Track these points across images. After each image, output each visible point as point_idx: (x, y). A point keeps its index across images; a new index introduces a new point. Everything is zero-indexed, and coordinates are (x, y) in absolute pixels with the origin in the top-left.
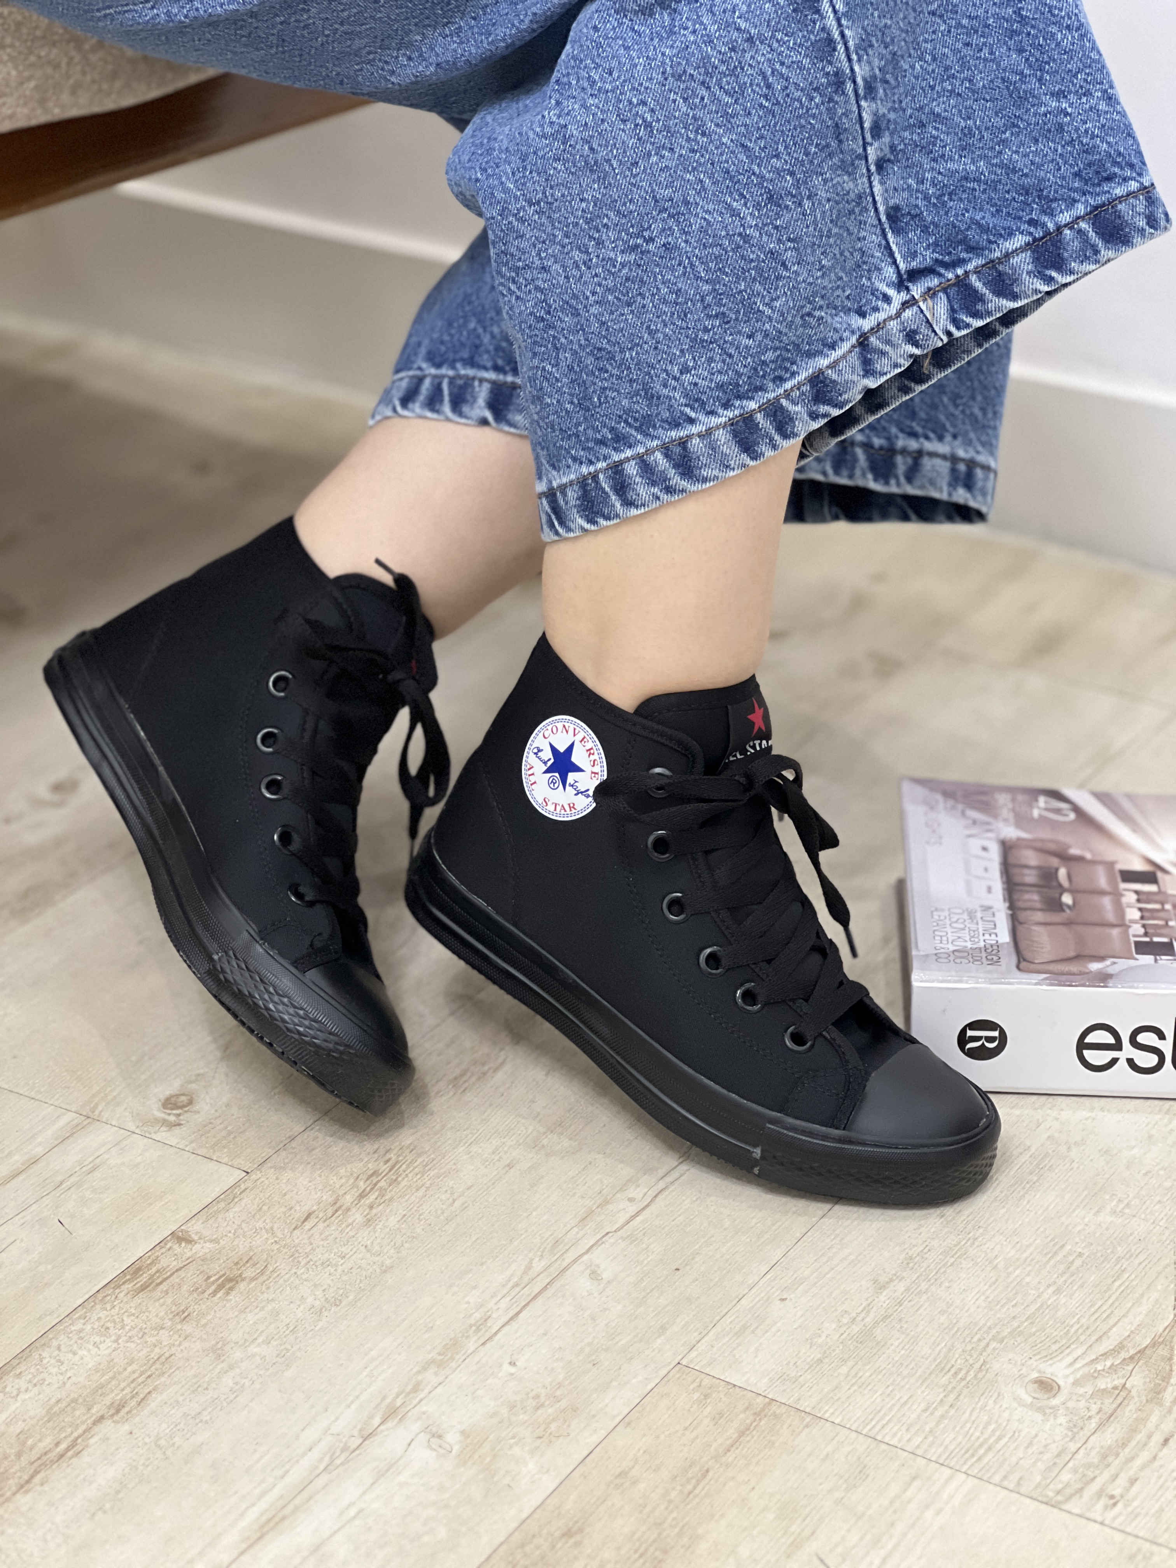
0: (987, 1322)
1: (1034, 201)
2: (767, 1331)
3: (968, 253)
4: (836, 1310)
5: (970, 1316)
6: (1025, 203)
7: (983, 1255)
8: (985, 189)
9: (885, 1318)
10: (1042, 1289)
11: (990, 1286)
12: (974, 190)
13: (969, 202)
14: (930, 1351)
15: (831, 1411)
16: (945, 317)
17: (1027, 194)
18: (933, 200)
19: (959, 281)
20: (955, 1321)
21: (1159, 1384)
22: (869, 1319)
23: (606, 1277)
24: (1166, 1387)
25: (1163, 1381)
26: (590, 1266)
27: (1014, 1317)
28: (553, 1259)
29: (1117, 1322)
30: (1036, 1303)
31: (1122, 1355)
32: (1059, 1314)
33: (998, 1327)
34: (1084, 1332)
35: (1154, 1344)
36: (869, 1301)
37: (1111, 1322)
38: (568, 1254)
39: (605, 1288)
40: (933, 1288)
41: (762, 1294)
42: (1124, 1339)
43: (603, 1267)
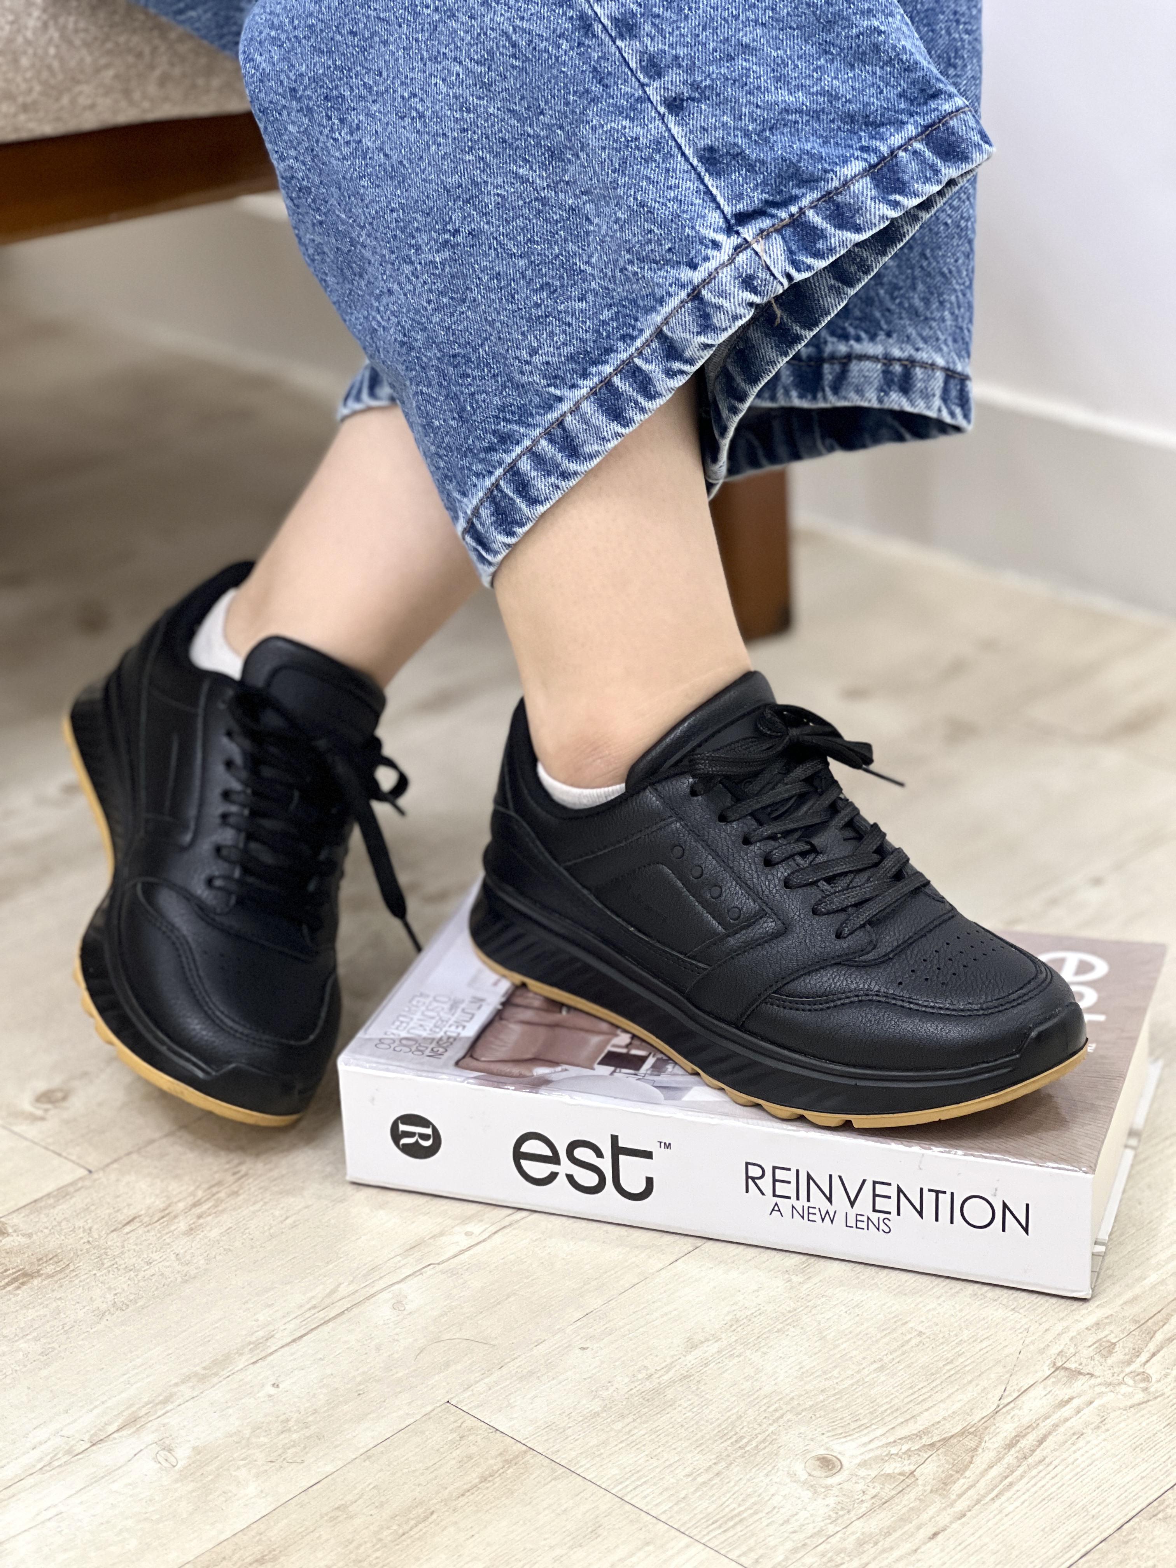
0: (791, 1392)
2: (554, 1379)
3: (800, 188)
4: (635, 1365)
5: (775, 1384)
9: (684, 1377)
10: (864, 1365)
11: (811, 1356)
14: (717, 1417)
15: (588, 1465)
16: (783, 258)
18: (754, 137)
19: (794, 220)
20: (758, 1388)
21: (952, 1476)
22: (666, 1378)
23: (409, 1308)
24: (958, 1479)
25: (957, 1472)
26: (398, 1296)
27: (823, 1391)
28: (362, 1286)
29: (932, 1407)
30: (852, 1379)
31: (924, 1441)
32: (873, 1392)
33: (801, 1398)
34: (892, 1413)
35: (963, 1433)
36: (675, 1358)
37: (926, 1406)
38: (380, 1282)
39: (403, 1319)
40: (748, 1352)
41: (564, 1341)
42: (933, 1425)
43: (410, 1297)
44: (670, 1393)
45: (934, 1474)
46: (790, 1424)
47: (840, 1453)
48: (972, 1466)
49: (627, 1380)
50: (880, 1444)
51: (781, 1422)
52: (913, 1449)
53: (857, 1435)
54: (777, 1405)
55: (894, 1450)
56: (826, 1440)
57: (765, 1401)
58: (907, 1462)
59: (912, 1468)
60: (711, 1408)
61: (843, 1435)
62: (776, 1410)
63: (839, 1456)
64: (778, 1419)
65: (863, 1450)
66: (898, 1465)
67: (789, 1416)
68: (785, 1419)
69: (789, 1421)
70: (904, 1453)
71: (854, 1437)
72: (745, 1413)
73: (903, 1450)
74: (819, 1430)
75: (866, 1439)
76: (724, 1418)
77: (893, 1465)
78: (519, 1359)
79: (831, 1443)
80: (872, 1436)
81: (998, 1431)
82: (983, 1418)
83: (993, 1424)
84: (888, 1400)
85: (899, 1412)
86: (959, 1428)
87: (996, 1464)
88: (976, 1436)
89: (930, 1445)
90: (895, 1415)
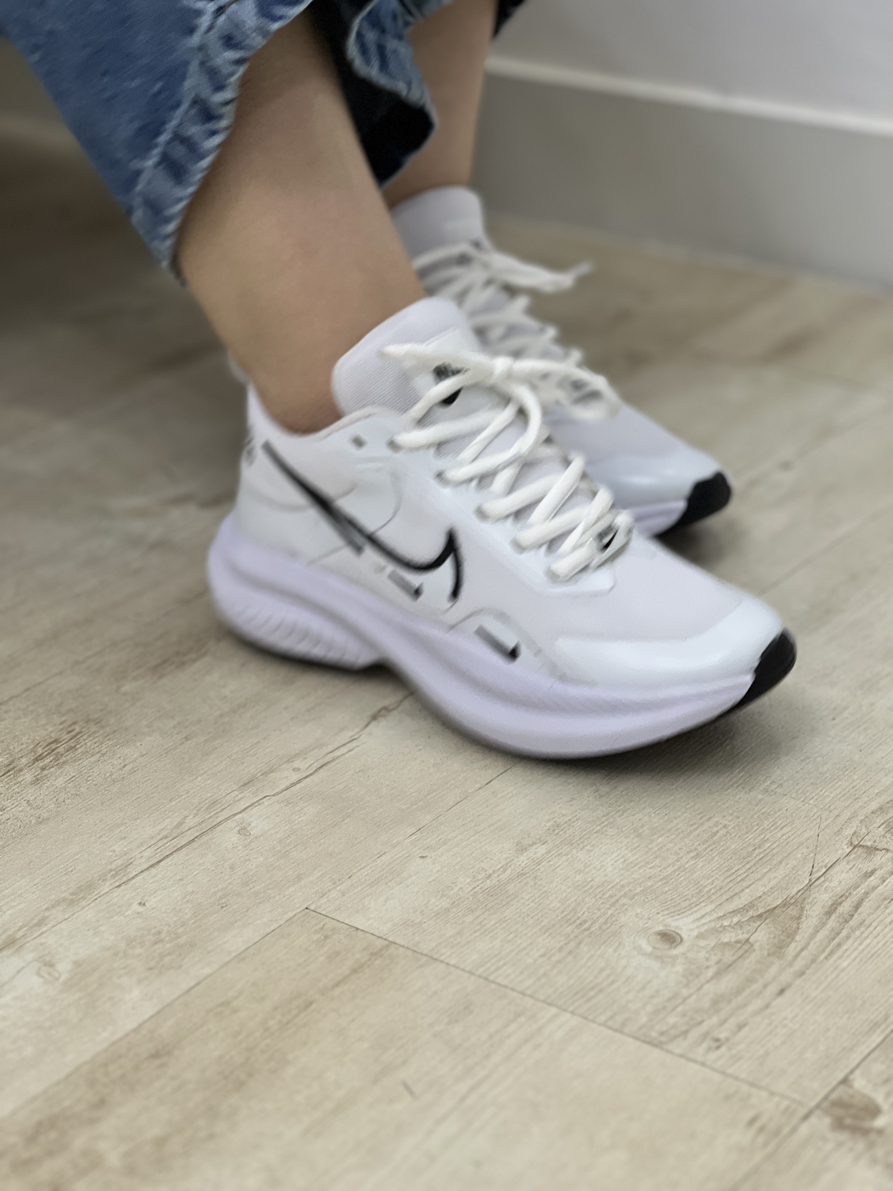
0: (620, 881)
2: (401, 883)
4: (473, 867)
5: (606, 875)
7: (630, 825)
9: (521, 875)
10: (681, 854)
11: (632, 851)
14: (559, 905)
15: (449, 953)
20: (589, 880)
21: (784, 940)
22: (505, 876)
23: (254, 833)
24: (790, 943)
25: (788, 937)
26: (241, 824)
27: (649, 878)
28: (207, 817)
29: (751, 885)
30: (673, 866)
31: (751, 913)
32: (694, 876)
33: (631, 885)
34: (716, 892)
35: (785, 905)
36: (509, 860)
37: (745, 884)
38: (223, 813)
39: (251, 842)
40: (574, 851)
41: (404, 852)
42: (756, 899)
43: (253, 825)
44: (511, 889)
45: (767, 940)
46: (625, 907)
47: (676, 928)
48: (800, 931)
49: (468, 880)
50: (712, 918)
51: (618, 905)
52: (742, 920)
54: (610, 892)
55: (725, 923)
56: (662, 918)
57: (599, 889)
58: (739, 931)
59: (746, 936)
60: (551, 898)
61: (676, 913)
62: (611, 896)
63: (677, 931)
64: (615, 903)
65: (697, 924)
66: (733, 935)
67: (623, 901)
68: (621, 903)
69: (624, 904)
70: (736, 924)
71: (688, 913)
73: (734, 922)
74: (654, 910)
75: (697, 916)
76: (566, 906)
77: (728, 935)
78: (366, 868)
79: (667, 920)
80: (703, 912)
81: (815, 900)
82: (800, 891)
83: (810, 896)
84: (710, 881)
85: (722, 891)
86: (779, 901)
87: (821, 929)
88: (797, 906)
89: (758, 916)
90: (719, 893)
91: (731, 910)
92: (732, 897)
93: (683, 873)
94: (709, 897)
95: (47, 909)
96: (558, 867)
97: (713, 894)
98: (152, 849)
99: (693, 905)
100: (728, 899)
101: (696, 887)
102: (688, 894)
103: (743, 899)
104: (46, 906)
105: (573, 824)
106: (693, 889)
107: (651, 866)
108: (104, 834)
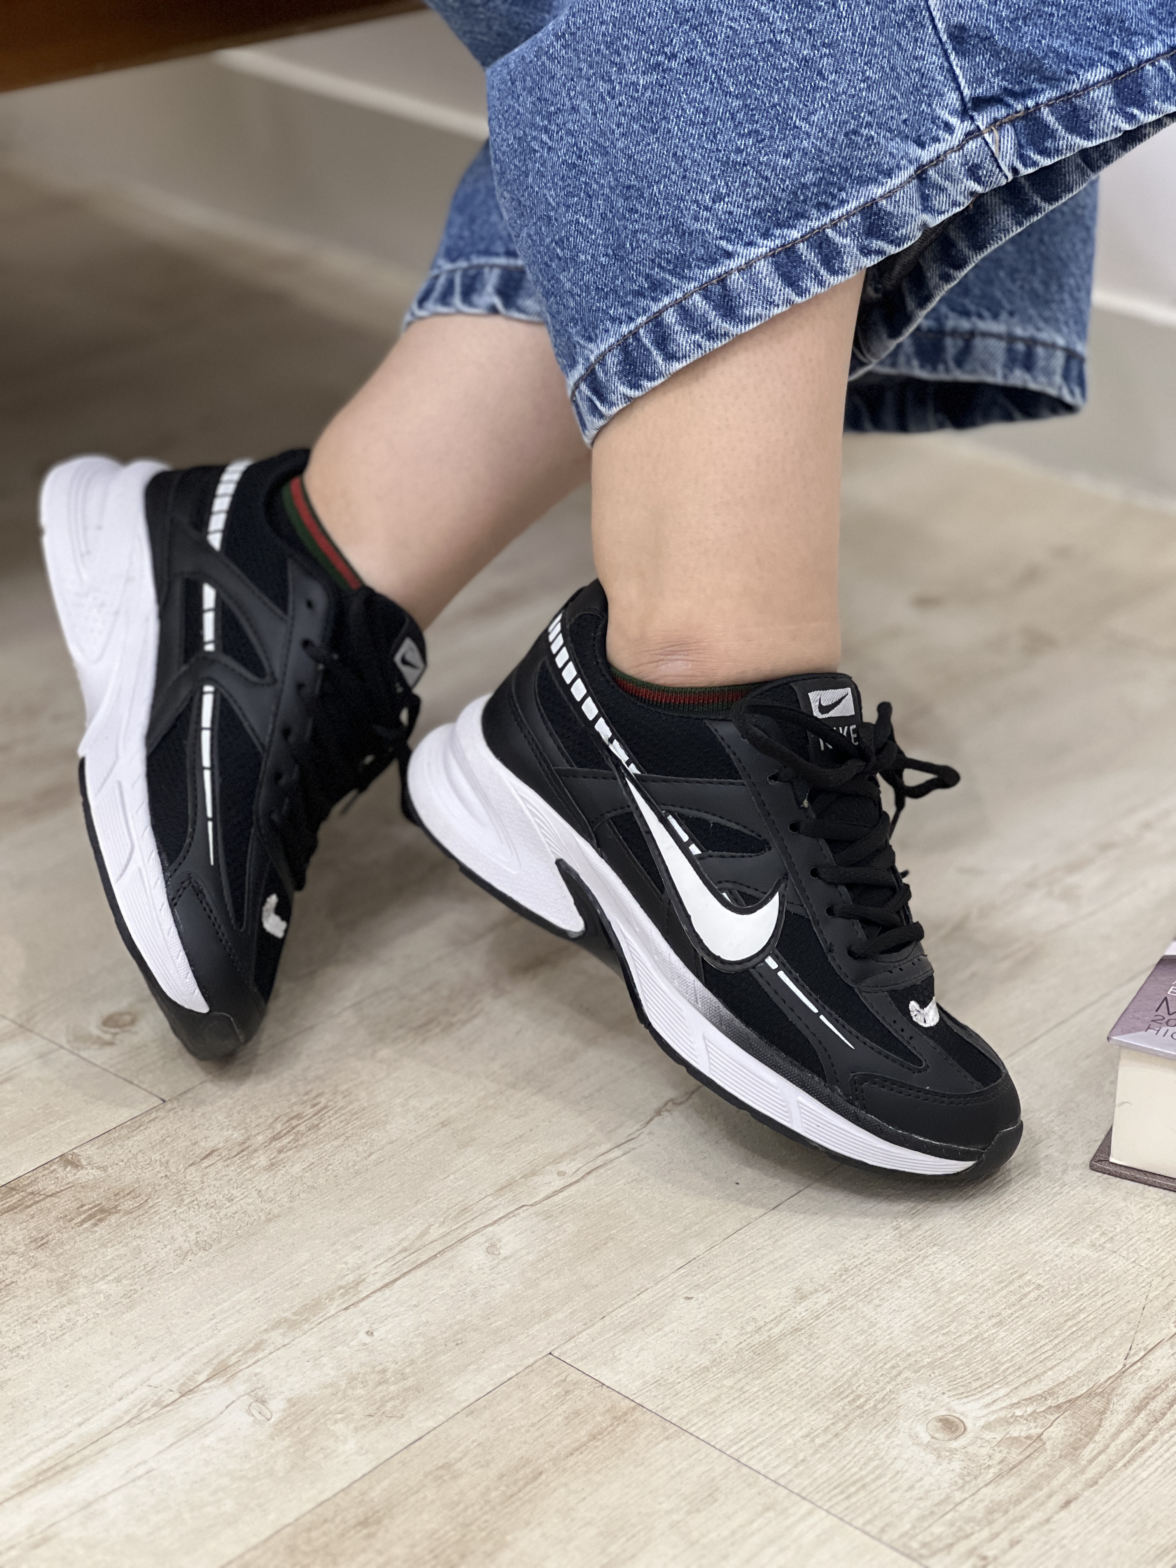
0: (907, 1348)
1: (1115, 33)
2: (658, 1331)
3: (1041, 83)
4: (743, 1316)
5: (892, 1339)
6: (1105, 33)
8: (1064, 15)
9: (795, 1331)
12: (1052, 15)
13: (1045, 28)
14: (832, 1373)
15: (701, 1424)
16: (1012, 152)
17: (1108, 24)
18: (1007, 24)
19: (1028, 114)
20: (872, 1343)
21: (1081, 1440)
22: (777, 1330)
23: (504, 1252)
24: (1088, 1443)
25: (1086, 1436)
26: (491, 1239)
27: (940, 1347)
28: (454, 1228)
29: (1055, 1366)
30: (970, 1334)
31: (1049, 1402)
32: (993, 1349)
33: (919, 1355)
34: (1014, 1371)
35: (1090, 1394)
36: (785, 1309)
37: (1049, 1364)
38: (472, 1224)
39: (498, 1264)
40: (860, 1304)
41: (670, 1290)
42: (1058, 1385)
43: (504, 1241)
44: (782, 1347)
45: (1063, 1438)
46: (908, 1382)
47: (962, 1414)
48: (1101, 1429)
49: (736, 1332)
50: (1004, 1405)
51: (899, 1379)
52: (1038, 1410)
53: (979, 1395)
54: (894, 1361)
55: (1018, 1412)
56: (947, 1400)
57: (881, 1357)
58: (1032, 1425)
59: (1039, 1431)
60: (825, 1363)
61: (965, 1395)
62: (893, 1367)
63: (962, 1418)
64: (896, 1377)
65: (985, 1411)
66: (1025, 1428)
67: (907, 1374)
68: (903, 1376)
69: (906, 1378)
70: (1030, 1415)
71: (977, 1397)
72: (860, 1370)
73: (1029, 1412)
74: (939, 1389)
75: (989, 1399)
76: (840, 1375)
77: (1018, 1428)
78: (623, 1308)
79: (952, 1403)
80: (995, 1396)
81: (1126, 1392)
82: (1110, 1378)
83: (1121, 1385)
84: (1009, 1357)
85: (1021, 1371)
86: (1085, 1389)
87: (1126, 1428)
88: (1103, 1397)
89: (1056, 1407)
90: (1018, 1374)
91: (1028, 1397)
92: (1030, 1380)
93: (980, 1344)
94: (1005, 1378)
95: (266, 1330)
96: (839, 1323)
97: (1011, 1374)
98: (389, 1264)
99: (985, 1387)
100: (1026, 1382)
101: (992, 1363)
102: (981, 1372)
103: (1043, 1383)
104: (265, 1327)
105: (864, 1269)
106: (988, 1365)
107: (944, 1332)
108: (338, 1241)
